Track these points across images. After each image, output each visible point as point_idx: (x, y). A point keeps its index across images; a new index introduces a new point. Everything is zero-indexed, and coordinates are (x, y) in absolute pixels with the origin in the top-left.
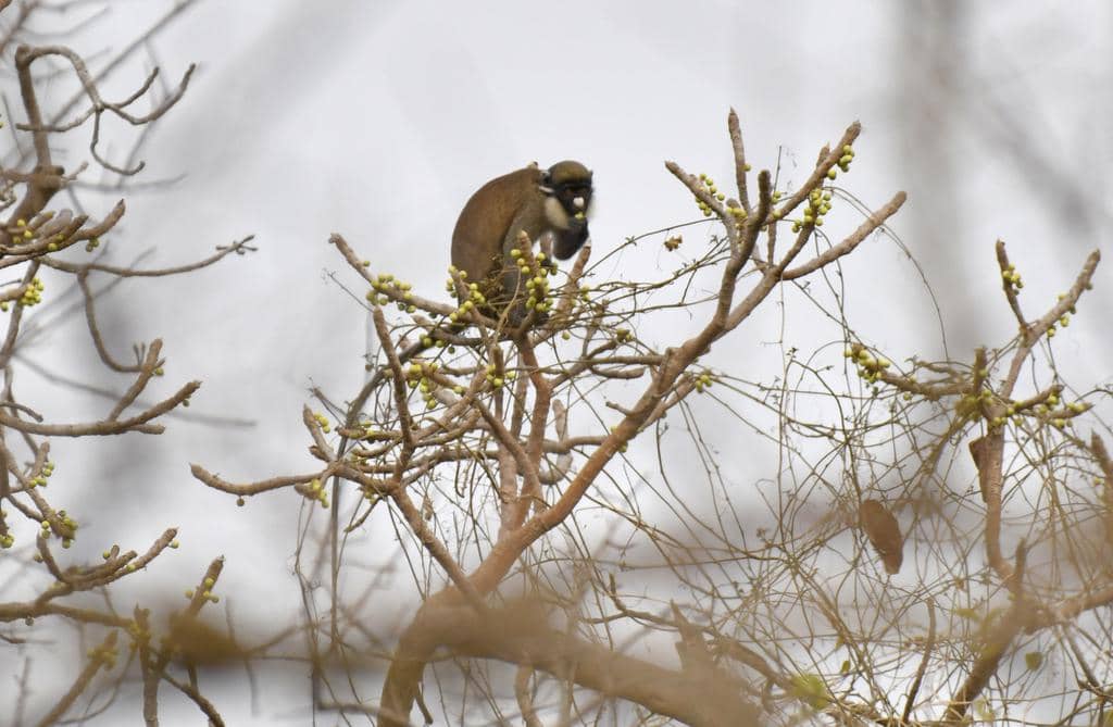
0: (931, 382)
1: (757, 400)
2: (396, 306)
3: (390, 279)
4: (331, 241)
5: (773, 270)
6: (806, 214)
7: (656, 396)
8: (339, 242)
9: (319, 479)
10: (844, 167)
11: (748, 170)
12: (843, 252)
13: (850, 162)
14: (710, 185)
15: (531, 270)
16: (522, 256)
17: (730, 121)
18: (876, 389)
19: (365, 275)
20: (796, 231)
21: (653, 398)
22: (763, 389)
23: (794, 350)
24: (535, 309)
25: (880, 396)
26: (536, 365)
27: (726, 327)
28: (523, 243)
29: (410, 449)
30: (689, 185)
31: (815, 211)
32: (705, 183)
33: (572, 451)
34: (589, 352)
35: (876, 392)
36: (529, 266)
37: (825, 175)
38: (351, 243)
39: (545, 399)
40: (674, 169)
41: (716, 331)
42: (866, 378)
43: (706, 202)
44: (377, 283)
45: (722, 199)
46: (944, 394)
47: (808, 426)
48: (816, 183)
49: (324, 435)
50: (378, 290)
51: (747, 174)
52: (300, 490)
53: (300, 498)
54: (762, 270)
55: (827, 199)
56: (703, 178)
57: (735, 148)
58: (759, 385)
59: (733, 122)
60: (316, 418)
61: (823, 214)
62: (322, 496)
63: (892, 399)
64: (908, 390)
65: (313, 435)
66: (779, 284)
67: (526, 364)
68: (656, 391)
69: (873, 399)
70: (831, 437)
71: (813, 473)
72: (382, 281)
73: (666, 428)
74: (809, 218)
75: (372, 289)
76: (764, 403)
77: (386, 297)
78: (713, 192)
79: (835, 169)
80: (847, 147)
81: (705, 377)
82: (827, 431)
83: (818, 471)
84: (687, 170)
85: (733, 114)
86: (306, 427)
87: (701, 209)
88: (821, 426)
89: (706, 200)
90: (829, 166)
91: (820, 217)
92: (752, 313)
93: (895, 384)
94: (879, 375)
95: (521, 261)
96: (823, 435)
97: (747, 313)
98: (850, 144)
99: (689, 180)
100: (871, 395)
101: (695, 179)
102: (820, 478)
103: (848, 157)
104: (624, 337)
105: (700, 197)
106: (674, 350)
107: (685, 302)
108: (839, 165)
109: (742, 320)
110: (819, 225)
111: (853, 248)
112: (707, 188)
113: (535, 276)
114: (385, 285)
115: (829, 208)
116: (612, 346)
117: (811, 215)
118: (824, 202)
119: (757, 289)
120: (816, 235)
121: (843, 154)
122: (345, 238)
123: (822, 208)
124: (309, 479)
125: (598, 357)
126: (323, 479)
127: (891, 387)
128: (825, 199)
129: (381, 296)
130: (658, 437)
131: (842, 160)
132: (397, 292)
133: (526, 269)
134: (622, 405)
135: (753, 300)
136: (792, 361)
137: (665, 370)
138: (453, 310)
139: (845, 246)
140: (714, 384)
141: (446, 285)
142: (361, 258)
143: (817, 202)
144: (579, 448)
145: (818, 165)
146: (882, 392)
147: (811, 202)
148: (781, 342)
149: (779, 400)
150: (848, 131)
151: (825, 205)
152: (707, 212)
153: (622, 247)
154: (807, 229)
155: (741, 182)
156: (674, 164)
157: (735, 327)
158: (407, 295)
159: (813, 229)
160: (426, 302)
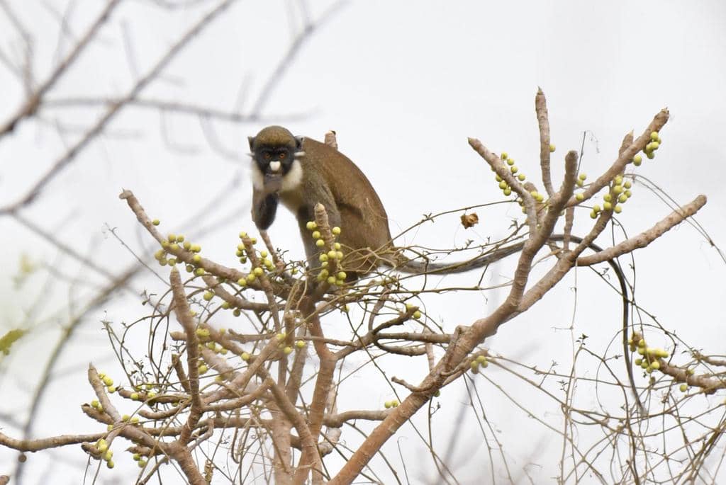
0: (707, 376)
1: (533, 383)
2: (185, 268)
3: (181, 240)
4: (122, 197)
5: (568, 255)
6: (606, 200)
7: (443, 373)
8: (131, 200)
9: (105, 438)
10: (650, 154)
11: (552, 151)
12: (639, 245)
13: (656, 149)
14: (510, 164)
15: (325, 243)
16: (317, 229)
17: (537, 101)
18: (653, 379)
19: (154, 234)
20: (594, 217)
21: (441, 375)
22: (538, 372)
23: (584, 337)
24: (326, 281)
25: (657, 386)
26: (323, 336)
27: (519, 309)
28: (320, 216)
29: (198, 412)
30: (490, 162)
31: (614, 198)
32: (505, 162)
33: (344, 424)
34: (375, 327)
35: (653, 381)
36: (324, 239)
37: (630, 161)
38: (141, 201)
39: (328, 371)
40: (476, 146)
41: (507, 313)
42: (644, 367)
43: (508, 182)
44: (167, 243)
45: (522, 180)
46: (719, 388)
47: (582, 413)
48: (618, 170)
49: (109, 395)
50: (167, 250)
51: (551, 154)
52: (85, 449)
53: (86, 456)
54: (557, 255)
55: (627, 187)
56: (504, 157)
57: (541, 128)
58: (534, 369)
59: (540, 101)
60: (102, 378)
61: (623, 202)
62: (108, 456)
63: (666, 390)
64: (684, 381)
65: (97, 394)
66: (573, 268)
67: (312, 334)
68: (444, 367)
69: (649, 388)
70: (604, 424)
71: (584, 461)
72: (172, 241)
73: (439, 407)
74: (609, 205)
75: (162, 249)
76: (539, 387)
77: (175, 258)
78: (514, 172)
79: (641, 155)
80: (654, 134)
81: (482, 357)
82: (601, 419)
83: (589, 459)
84: (489, 147)
85: (540, 93)
86: (91, 386)
87: (501, 188)
88: (595, 413)
89: (506, 179)
90: (635, 151)
91: (619, 205)
92: (545, 296)
93: (671, 375)
94: (656, 364)
95: (316, 234)
96: (598, 422)
97: (540, 296)
98: (658, 131)
99: (492, 157)
100: (648, 385)
101: (497, 157)
102: (590, 466)
103: (654, 144)
104: (411, 314)
105: (501, 175)
106: (464, 329)
107: (481, 286)
108: (645, 152)
109: (534, 302)
110: (618, 212)
111: (649, 243)
112: (508, 168)
113: (330, 250)
114: (174, 246)
115: (629, 196)
116: (399, 322)
117: (610, 202)
118: (625, 189)
119: (550, 273)
120: (613, 223)
121: (650, 141)
122: (136, 195)
123: (622, 196)
124: (95, 439)
125: (383, 332)
126: (108, 439)
127: (668, 377)
128: (625, 186)
129: (170, 257)
130: (430, 415)
131: (648, 146)
132: (186, 254)
133: (320, 242)
134: (409, 382)
135: (546, 284)
136: (581, 348)
137: (454, 348)
138: (242, 276)
139: (642, 239)
140: (490, 364)
141: (236, 250)
142: (151, 217)
143: (617, 188)
144: (352, 421)
145: (621, 151)
146: (658, 382)
147: (611, 188)
148: (571, 328)
149: (567, 386)
150: (656, 117)
151: (625, 193)
152: (507, 191)
153: (419, 224)
154: (605, 216)
155: (545, 163)
156: (477, 141)
157: (526, 310)
158: (197, 256)
159: (611, 217)
160: (215, 265)
